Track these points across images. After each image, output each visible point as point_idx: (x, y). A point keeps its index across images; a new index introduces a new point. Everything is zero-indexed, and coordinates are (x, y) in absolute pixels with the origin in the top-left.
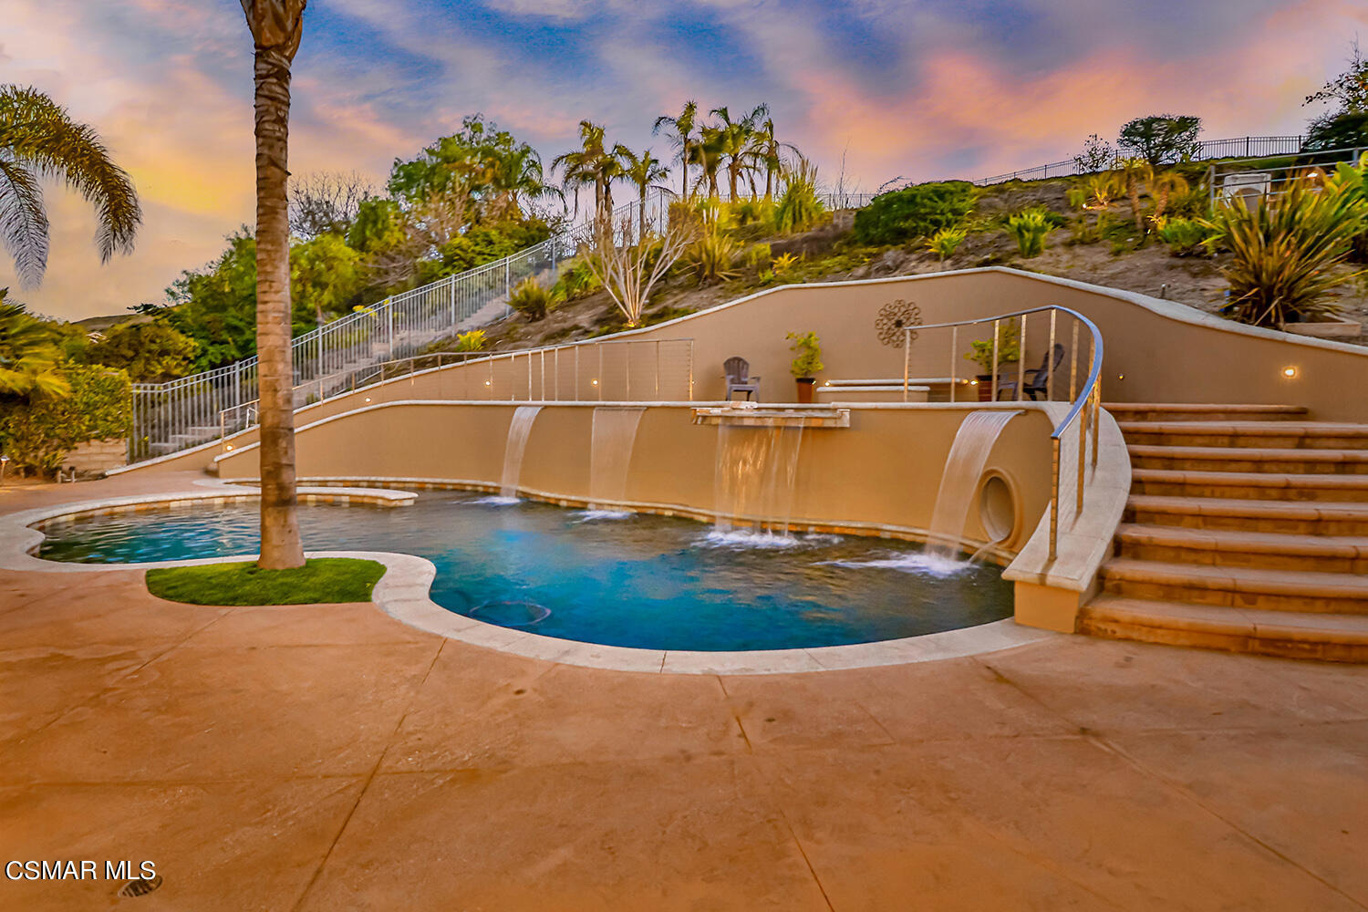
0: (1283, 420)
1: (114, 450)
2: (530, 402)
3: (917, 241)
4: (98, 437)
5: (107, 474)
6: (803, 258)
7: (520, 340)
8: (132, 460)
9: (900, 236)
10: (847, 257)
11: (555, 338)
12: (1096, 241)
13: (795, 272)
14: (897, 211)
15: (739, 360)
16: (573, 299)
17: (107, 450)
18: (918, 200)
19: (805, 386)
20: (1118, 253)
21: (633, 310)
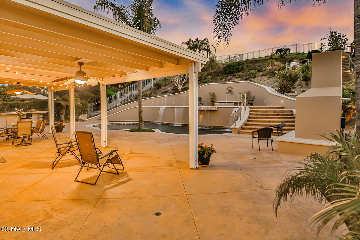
0: (280, 108)
1: (85, 116)
2: (163, 106)
3: (235, 74)
4: (83, 114)
5: (85, 120)
6: (213, 77)
7: (156, 93)
8: (88, 118)
9: (231, 73)
10: (221, 77)
11: (164, 93)
12: (266, 75)
13: (211, 80)
14: (231, 68)
15: (200, 98)
16: (166, 84)
17: (84, 116)
18: (235, 66)
19: (213, 103)
20: (269, 78)
21: (180, 87)
